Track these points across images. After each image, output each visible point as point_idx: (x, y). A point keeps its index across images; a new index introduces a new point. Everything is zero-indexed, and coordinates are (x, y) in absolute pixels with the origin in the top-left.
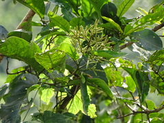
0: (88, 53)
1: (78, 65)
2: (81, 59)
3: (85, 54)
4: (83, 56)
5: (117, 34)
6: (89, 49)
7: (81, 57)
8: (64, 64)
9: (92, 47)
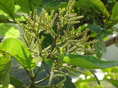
0: (52, 58)
1: (33, 79)
2: (40, 69)
3: (46, 60)
4: (43, 63)
5: (100, 18)
6: (55, 51)
7: (39, 64)
8: (8, 75)
9: (61, 48)
